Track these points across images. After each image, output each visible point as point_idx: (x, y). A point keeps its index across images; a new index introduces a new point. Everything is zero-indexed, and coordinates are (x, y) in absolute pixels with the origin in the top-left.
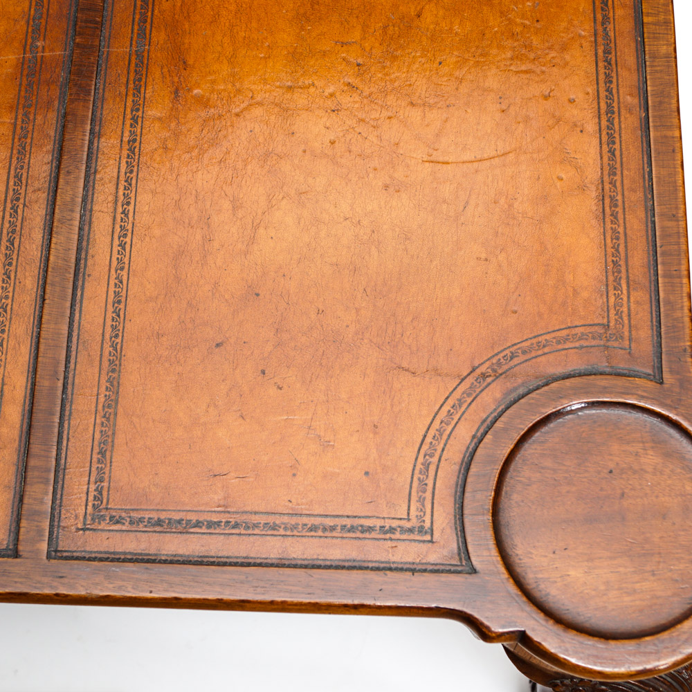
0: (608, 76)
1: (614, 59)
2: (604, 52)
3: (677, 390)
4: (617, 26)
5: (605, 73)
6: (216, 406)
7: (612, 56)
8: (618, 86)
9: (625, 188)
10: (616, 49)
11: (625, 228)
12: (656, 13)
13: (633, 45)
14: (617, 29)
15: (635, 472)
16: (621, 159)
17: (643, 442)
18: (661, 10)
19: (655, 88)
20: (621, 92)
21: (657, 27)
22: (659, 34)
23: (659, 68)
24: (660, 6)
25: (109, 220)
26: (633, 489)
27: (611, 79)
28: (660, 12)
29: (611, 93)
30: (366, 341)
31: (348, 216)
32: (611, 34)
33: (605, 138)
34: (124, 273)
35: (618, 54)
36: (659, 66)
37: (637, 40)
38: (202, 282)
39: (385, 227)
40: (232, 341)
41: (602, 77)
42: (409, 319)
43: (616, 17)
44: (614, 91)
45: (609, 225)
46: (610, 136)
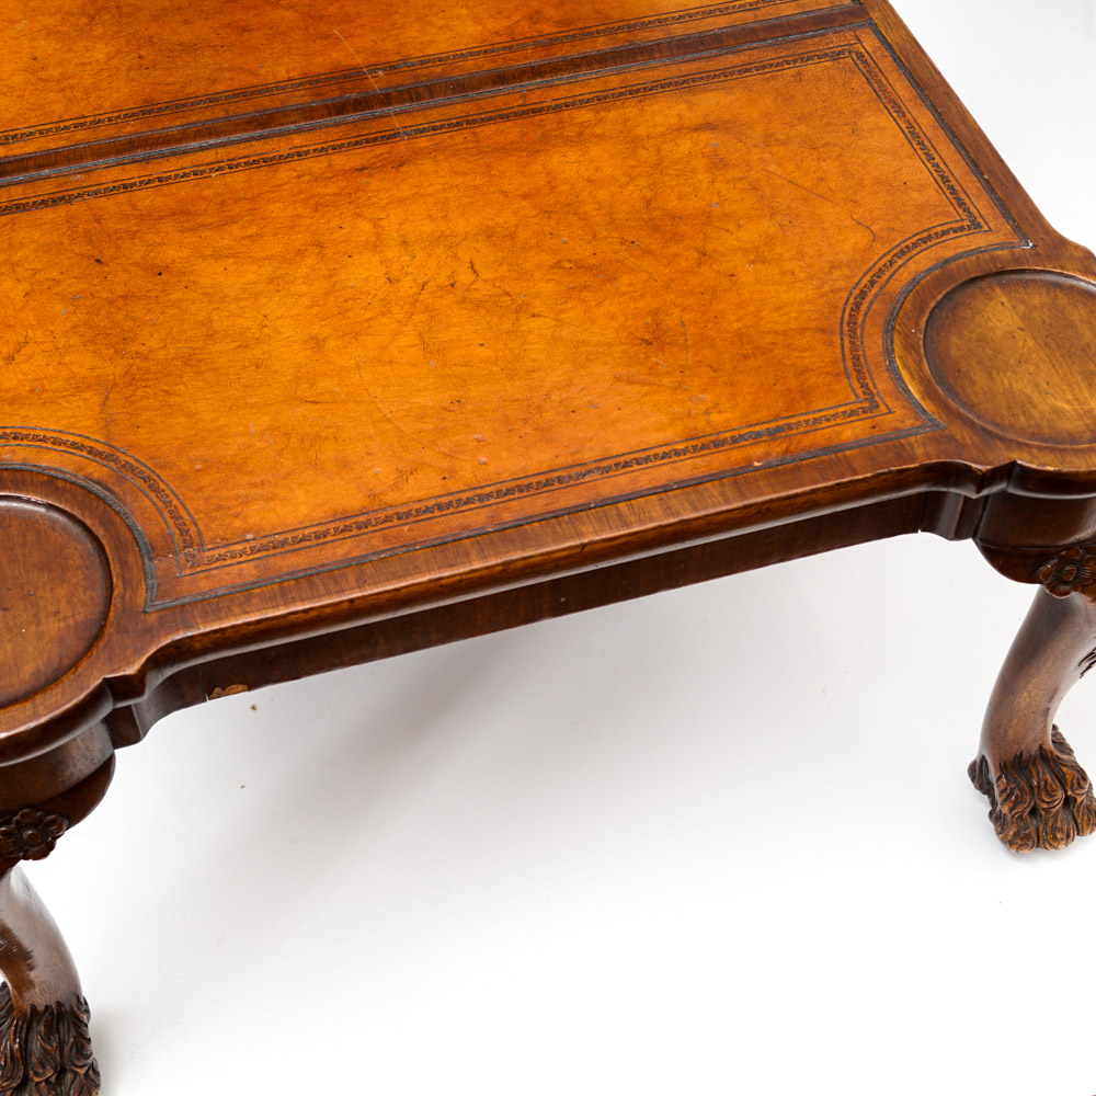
0: (528, 487)
1: (554, 487)
2: (559, 477)
3: (140, 627)
4: (600, 481)
5: (531, 484)
6: (34, 275)
7: (557, 485)
8: (519, 498)
9: (386, 531)
10: (568, 486)
11: (332, 541)
14: (597, 482)
15: (36, 615)
16: (423, 520)
17: (73, 616)
20: (512, 502)
25: (210, 160)
26: (14, 618)
27: (525, 490)
28: (639, 515)
29: (505, 494)
30: (131, 361)
31: (269, 317)
32: (587, 478)
33: (444, 500)
34: (157, 183)
35: (563, 491)
38: (163, 235)
39: (266, 347)
40: (106, 269)
41: (525, 482)
42: (165, 388)
43: (612, 478)
44: (510, 497)
45: (331, 526)
46: (449, 505)
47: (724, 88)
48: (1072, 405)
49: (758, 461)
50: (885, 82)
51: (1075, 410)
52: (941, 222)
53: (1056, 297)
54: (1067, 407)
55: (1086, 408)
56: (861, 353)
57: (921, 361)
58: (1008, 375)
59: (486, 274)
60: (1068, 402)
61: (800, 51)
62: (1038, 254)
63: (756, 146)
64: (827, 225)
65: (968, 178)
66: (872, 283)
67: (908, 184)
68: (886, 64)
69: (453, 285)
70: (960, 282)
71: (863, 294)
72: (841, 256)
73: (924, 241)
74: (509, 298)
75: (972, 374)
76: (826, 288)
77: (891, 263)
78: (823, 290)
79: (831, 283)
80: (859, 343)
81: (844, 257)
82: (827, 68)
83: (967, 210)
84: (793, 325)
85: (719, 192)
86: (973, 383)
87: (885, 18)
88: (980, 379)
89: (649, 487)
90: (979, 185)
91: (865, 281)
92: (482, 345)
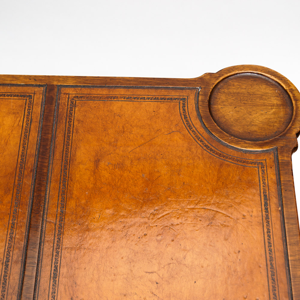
0: (274, 287)
1: (276, 278)
2: (272, 275)
4: (277, 262)
5: (272, 286)
8: (278, 292)
10: (277, 273)
12: (295, 255)
13: (284, 271)
14: (277, 263)
18: (297, 253)
19: (296, 293)
20: (280, 295)
21: (295, 262)
22: (297, 265)
23: (297, 283)
24: (296, 251)
27: (275, 289)
28: (296, 254)
32: (274, 266)
35: (278, 276)
36: (297, 282)
37: (286, 269)
41: (271, 288)
43: (276, 257)
44: (277, 295)
47: (76, 149)
48: (273, 108)
49: (279, 208)
50: (96, 95)
51: (276, 108)
52: (178, 108)
53: (224, 92)
54: (274, 110)
55: (275, 105)
56: (235, 158)
57: (245, 142)
58: (255, 120)
59: (156, 269)
60: (272, 109)
61: (65, 115)
62: (205, 88)
63: (115, 150)
64: (167, 144)
65: (158, 92)
66: (201, 141)
67: (154, 110)
68: (86, 91)
69: (157, 283)
70: (210, 116)
71: (206, 146)
72: (185, 145)
73: (185, 118)
74: (172, 265)
75: (252, 130)
76: (201, 157)
77: (193, 131)
78: (201, 158)
79: (198, 154)
80: (231, 157)
81: (186, 145)
82: (79, 110)
83: (175, 99)
84: (216, 173)
85: (137, 172)
86: (256, 131)
87: (59, 81)
88: (255, 128)
89: (282, 246)
90: (163, 90)
91: (200, 143)
92: (195, 282)
